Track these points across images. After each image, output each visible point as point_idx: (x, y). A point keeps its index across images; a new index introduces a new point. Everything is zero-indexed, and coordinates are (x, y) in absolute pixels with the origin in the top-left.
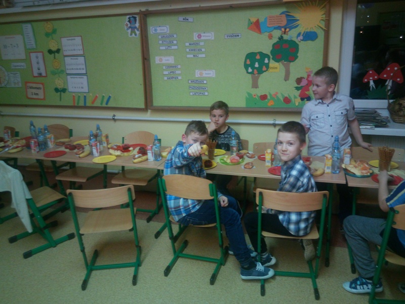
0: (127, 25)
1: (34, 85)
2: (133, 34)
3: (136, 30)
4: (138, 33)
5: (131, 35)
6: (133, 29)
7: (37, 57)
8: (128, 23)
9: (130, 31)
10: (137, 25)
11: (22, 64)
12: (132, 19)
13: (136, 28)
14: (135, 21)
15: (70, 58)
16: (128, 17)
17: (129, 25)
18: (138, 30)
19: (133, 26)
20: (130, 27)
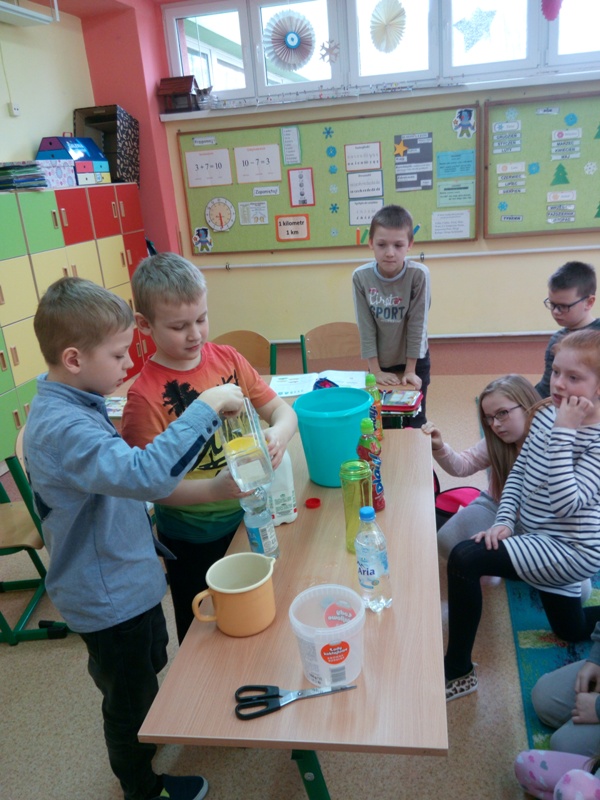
0: (456, 122)
1: (291, 220)
2: (465, 135)
3: (469, 129)
4: (472, 132)
5: (461, 135)
6: (465, 128)
7: (301, 177)
8: (458, 120)
9: (459, 130)
10: (473, 121)
11: (274, 188)
12: (465, 114)
13: (470, 125)
14: (470, 115)
15: (357, 175)
16: (459, 110)
17: (459, 123)
18: (473, 128)
19: (465, 123)
20: (460, 125)
